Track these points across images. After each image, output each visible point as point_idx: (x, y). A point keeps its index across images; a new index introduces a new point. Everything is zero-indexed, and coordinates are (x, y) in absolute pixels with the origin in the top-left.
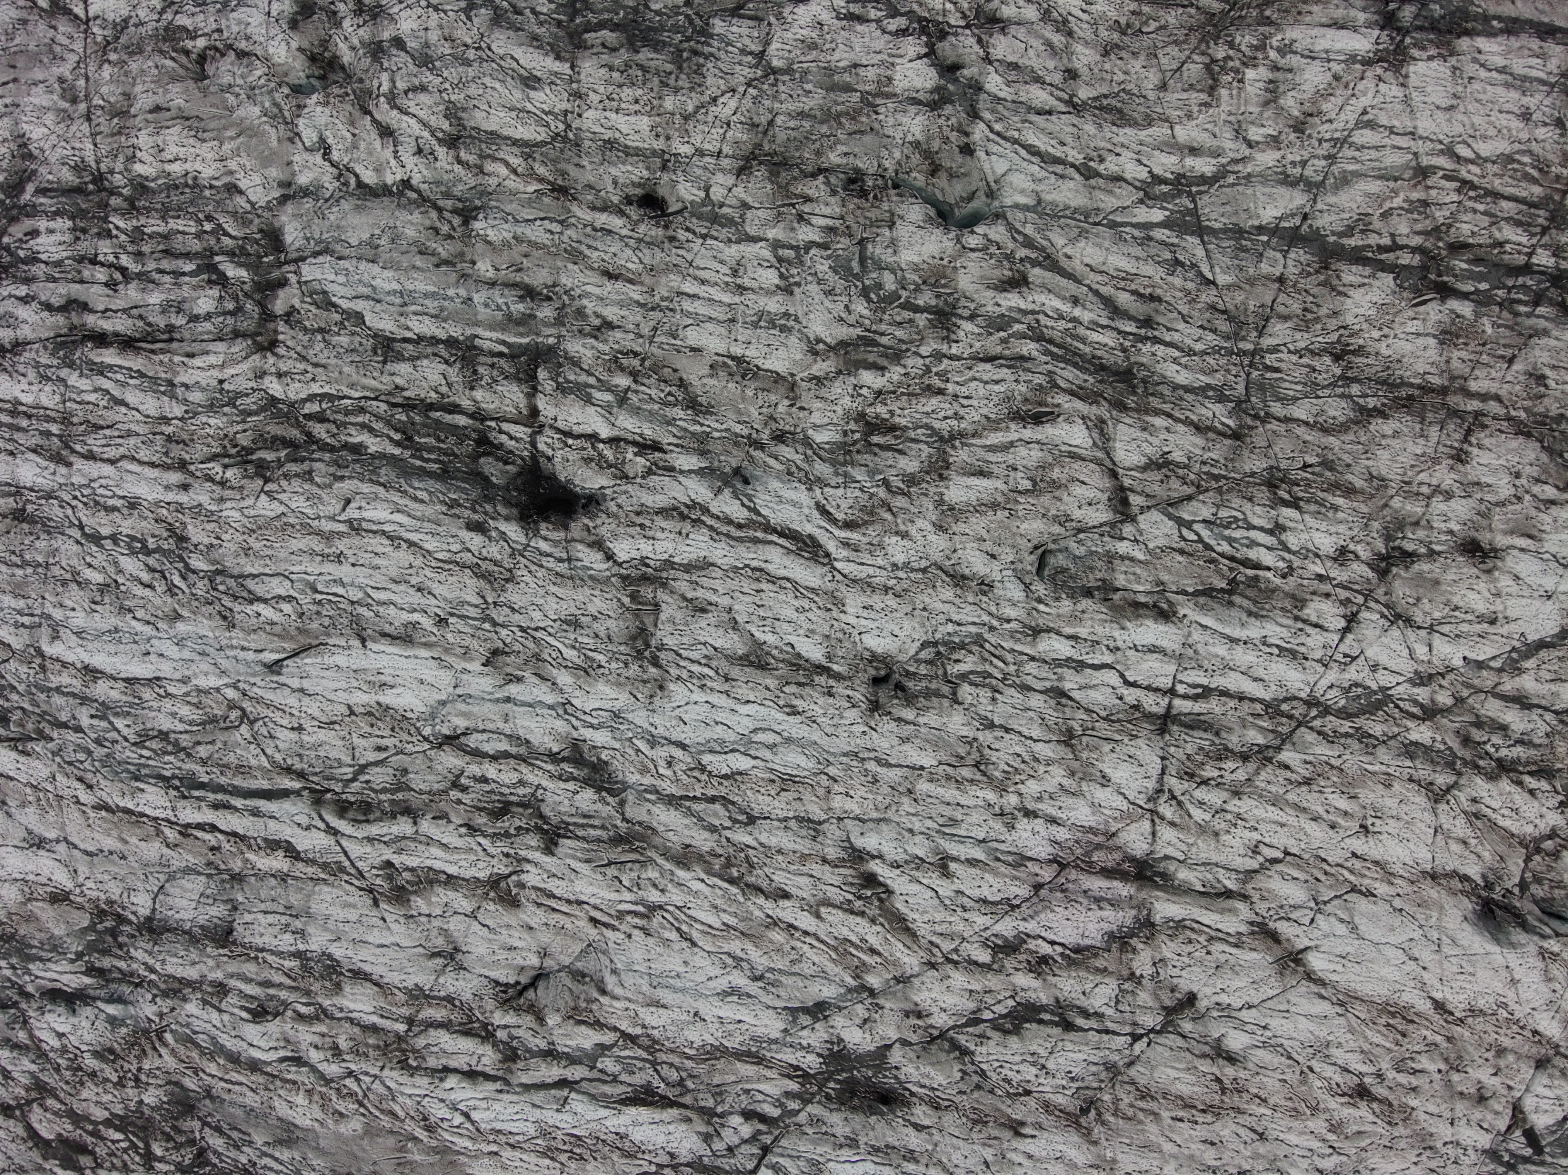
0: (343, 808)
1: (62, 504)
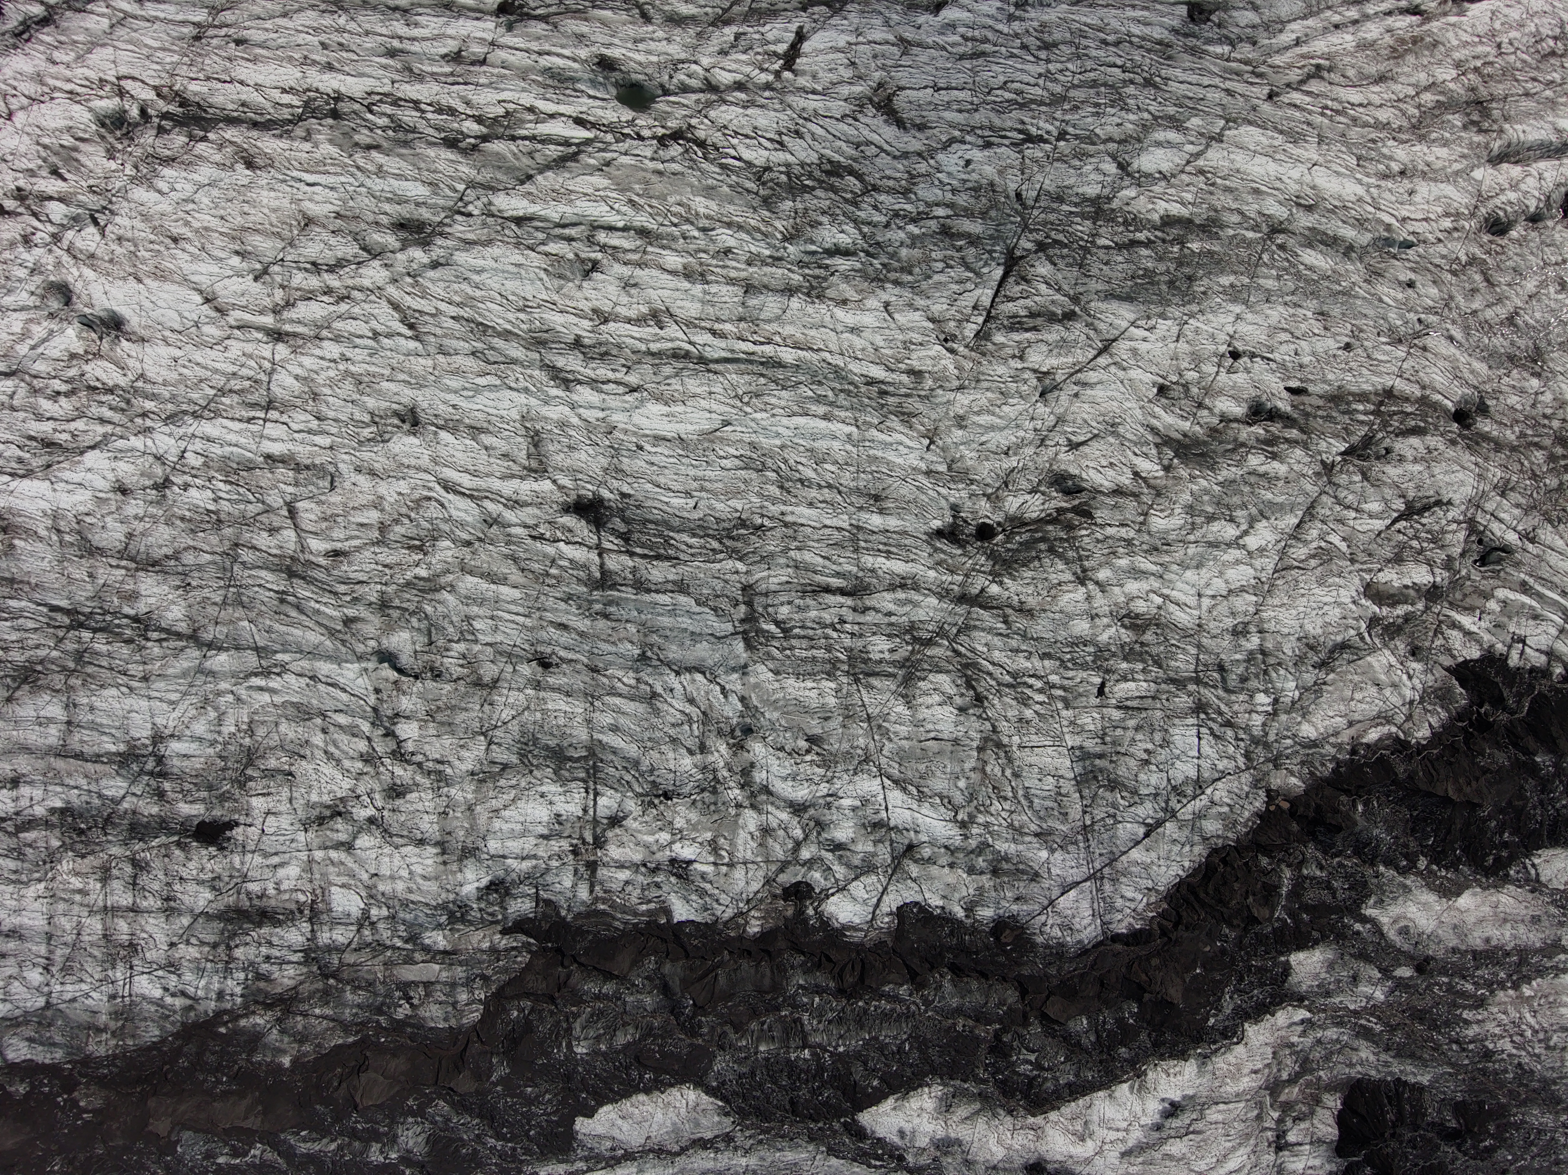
0: (687, 355)
1: (851, 504)
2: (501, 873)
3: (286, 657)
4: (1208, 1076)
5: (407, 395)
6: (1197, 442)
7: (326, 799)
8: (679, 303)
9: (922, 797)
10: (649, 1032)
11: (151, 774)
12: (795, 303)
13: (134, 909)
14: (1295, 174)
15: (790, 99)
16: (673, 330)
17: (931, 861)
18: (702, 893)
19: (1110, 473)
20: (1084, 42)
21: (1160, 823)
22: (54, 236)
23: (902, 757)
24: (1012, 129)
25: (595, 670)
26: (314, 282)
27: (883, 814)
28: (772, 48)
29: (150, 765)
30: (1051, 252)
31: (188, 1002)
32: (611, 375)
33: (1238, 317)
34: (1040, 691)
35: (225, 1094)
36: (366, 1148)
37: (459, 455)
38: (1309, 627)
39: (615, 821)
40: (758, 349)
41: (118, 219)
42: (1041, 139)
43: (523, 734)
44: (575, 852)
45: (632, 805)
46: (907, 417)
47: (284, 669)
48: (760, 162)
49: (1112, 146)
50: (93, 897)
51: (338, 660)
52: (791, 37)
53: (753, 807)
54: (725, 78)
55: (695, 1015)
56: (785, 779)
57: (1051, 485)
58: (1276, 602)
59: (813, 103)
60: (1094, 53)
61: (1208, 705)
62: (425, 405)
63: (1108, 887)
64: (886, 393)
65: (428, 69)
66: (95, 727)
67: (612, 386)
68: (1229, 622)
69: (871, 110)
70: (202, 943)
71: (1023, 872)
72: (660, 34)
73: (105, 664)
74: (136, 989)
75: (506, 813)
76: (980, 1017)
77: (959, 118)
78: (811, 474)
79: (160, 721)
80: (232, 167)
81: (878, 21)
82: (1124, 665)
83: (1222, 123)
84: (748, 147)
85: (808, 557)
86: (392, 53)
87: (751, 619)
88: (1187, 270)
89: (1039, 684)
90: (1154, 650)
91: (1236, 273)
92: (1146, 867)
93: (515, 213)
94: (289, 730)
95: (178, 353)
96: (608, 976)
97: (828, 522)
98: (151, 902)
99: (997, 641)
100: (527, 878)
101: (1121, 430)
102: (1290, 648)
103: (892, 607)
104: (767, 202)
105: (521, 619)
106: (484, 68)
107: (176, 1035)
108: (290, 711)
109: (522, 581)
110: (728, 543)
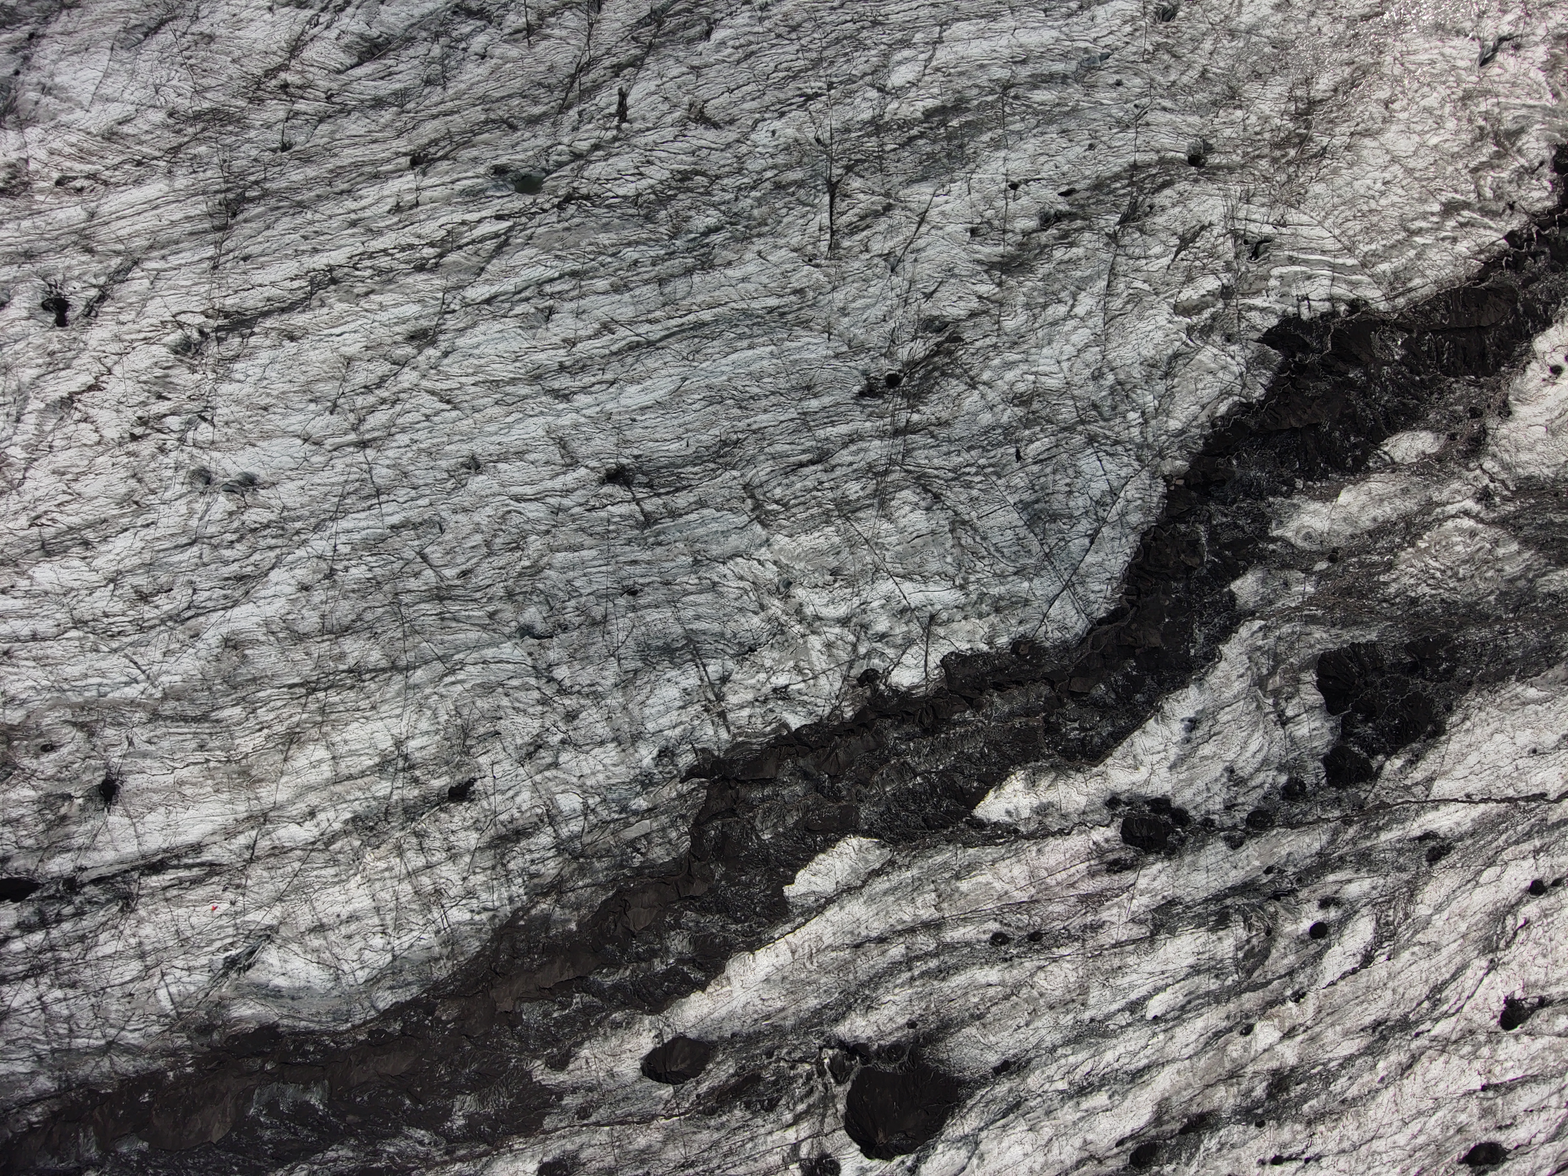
2: (664, 743)
3: (461, 656)
4: (1208, 692)
5: (466, 449)
6: (1013, 258)
7: (527, 739)
8: (619, 312)
9: (925, 580)
10: (807, 809)
11: (403, 770)
12: (697, 278)
13: (429, 866)
14: (1004, 42)
15: (634, 141)
16: (622, 332)
17: (950, 620)
18: (804, 704)
19: (962, 304)
20: (818, 14)
21: (1097, 531)
22: (179, 440)
23: (900, 558)
24: (794, 97)
25: (667, 583)
26: (371, 399)
27: (904, 602)
28: (607, 111)
29: (401, 763)
30: (856, 169)
31: (491, 913)
32: (594, 379)
33: (1005, 159)
34: (976, 474)
35: (540, 966)
36: (651, 965)
37: (516, 475)
38: (1144, 352)
39: (725, 679)
40: (685, 320)
41: (219, 411)
42: (817, 95)
43: (638, 645)
44: (707, 710)
45: (730, 664)
46: (806, 324)
47: (463, 664)
48: (632, 193)
49: (868, 79)
50: (397, 869)
51: (497, 645)
52: (616, 98)
53: (813, 633)
54: (584, 146)
55: (833, 784)
56: (827, 605)
57: (925, 330)
58: (1114, 344)
59: (651, 137)
60: (828, 19)
61: (1097, 435)
62: (480, 451)
63: (1079, 589)
64: (784, 313)
65: (382, 224)
66: (352, 753)
67: (597, 386)
68: (1087, 372)
69: (692, 125)
70: (485, 869)
71: (1017, 603)
72: (527, 134)
73: (342, 709)
74: (452, 920)
75: (650, 702)
76: (1029, 712)
77: (755, 104)
78: (756, 390)
79: (395, 731)
80: (281, 345)
81: (671, 62)
82: (1027, 432)
83: (938, 29)
84: (619, 186)
85: (778, 448)
86: (353, 224)
87: (757, 507)
88: (956, 142)
89: (973, 470)
90: (1043, 413)
91: (990, 129)
92: (1101, 565)
93: (484, 298)
94: (484, 704)
96: (765, 782)
97: (782, 418)
98: (438, 856)
99: (932, 452)
100: (682, 739)
101: (956, 271)
102: (1137, 373)
103: (850, 459)
104: (649, 218)
105: (604, 568)
106: (420, 208)
107: (491, 940)
108: (479, 690)
109: (594, 542)
110: (720, 461)
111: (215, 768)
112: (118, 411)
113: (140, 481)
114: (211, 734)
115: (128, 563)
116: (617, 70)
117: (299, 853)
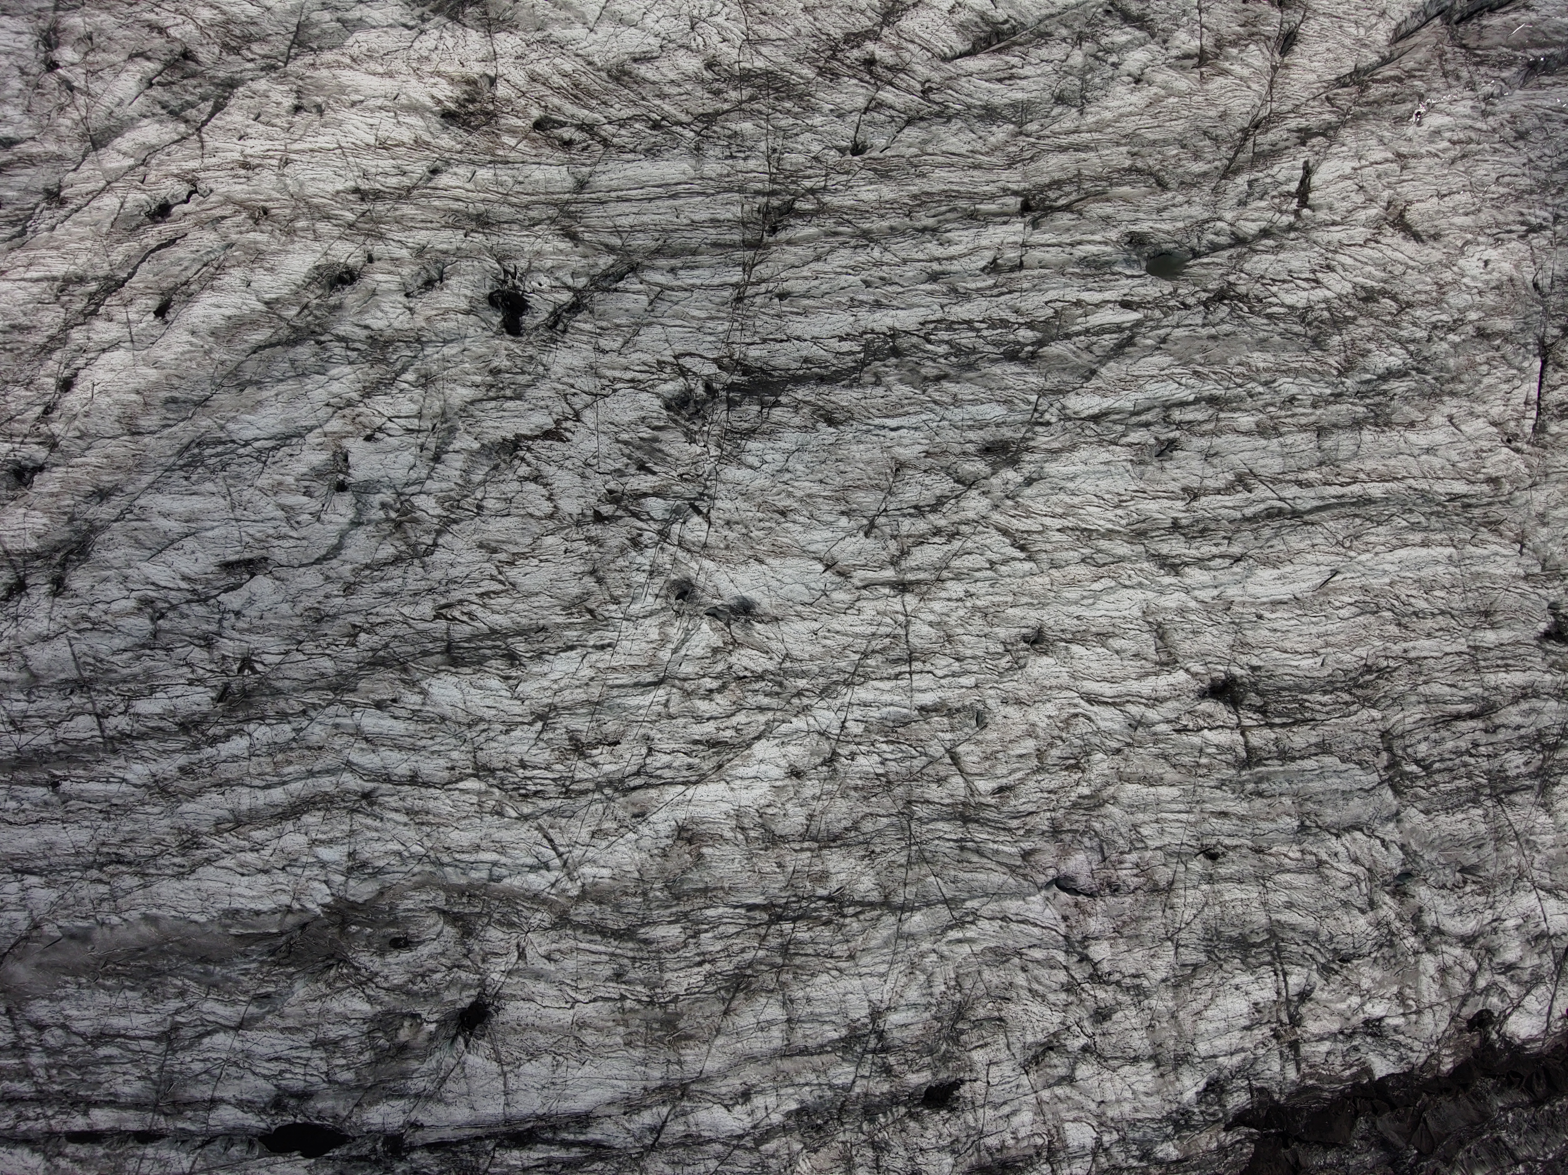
0: (1281, 513)
1: (1465, 625)
2: (1215, 1073)
3: (974, 904)
5: (1033, 617)
7: (1041, 1037)
8: (1261, 462)
11: (874, 1051)
12: (1367, 435)
15: (1314, 235)
16: (1261, 491)
18: (1396, 1045)
22: (660, 533)
23: (1550, 865)
24: (1514, 223)
25: (1259, 851)
26: (922, 526)
27: (1543, 925)
28: (1285, 188)
29: (873, 1043)
32: (1215, 550)
37: (1094, 665)
39: (1305, 996)
40: (1346, 490)
41: (719, 504)
42: (1541, 227)
43: (1206, 930)
44: (1276, 1036)
45: (1316, 977)
46: (1494, 525)
47: (976, 916)
48: (1302, 304)
51: (1023, 896)
52: (1299, 173)
53: (1429, 950)
54: (1250, 228)
56: (1452, 916)
59: (1336, 234)
62: (1051, 623)
64: (1471, 506)
65: (973, 286)
66: (815, 1018)
67: (1219, 561)
69: (1389, 230)
72: (1180, 198)
73: (810, 951)
75: (1208, 1013)
77: (1468, 221)
78: (1423, 605)
79: (875, 996)
80: (814, 427)
81: (1372, 141)
84: (1287, 291)
85: (1436, 688)
86: (934, 277)
87: (1393, 764)
93: (1091, 412)
94: (992, 976)
95: (816, 625)
96: (1330, 1146)
97: (1448, 649)
100: (1238, 1072)
103: (1519, 720)
104: (1317, 343)
105: (1184, 817)
106: (1024, 272)
108: (989, 957)
109: (1177, 777)
110: (1359, 692)
111: (632, 1010)
112: (583, 476)
113: (600, 581)
114: (634, 959)
115: (568, 696)
116: (1304, 136)
117: (718, 1147)
